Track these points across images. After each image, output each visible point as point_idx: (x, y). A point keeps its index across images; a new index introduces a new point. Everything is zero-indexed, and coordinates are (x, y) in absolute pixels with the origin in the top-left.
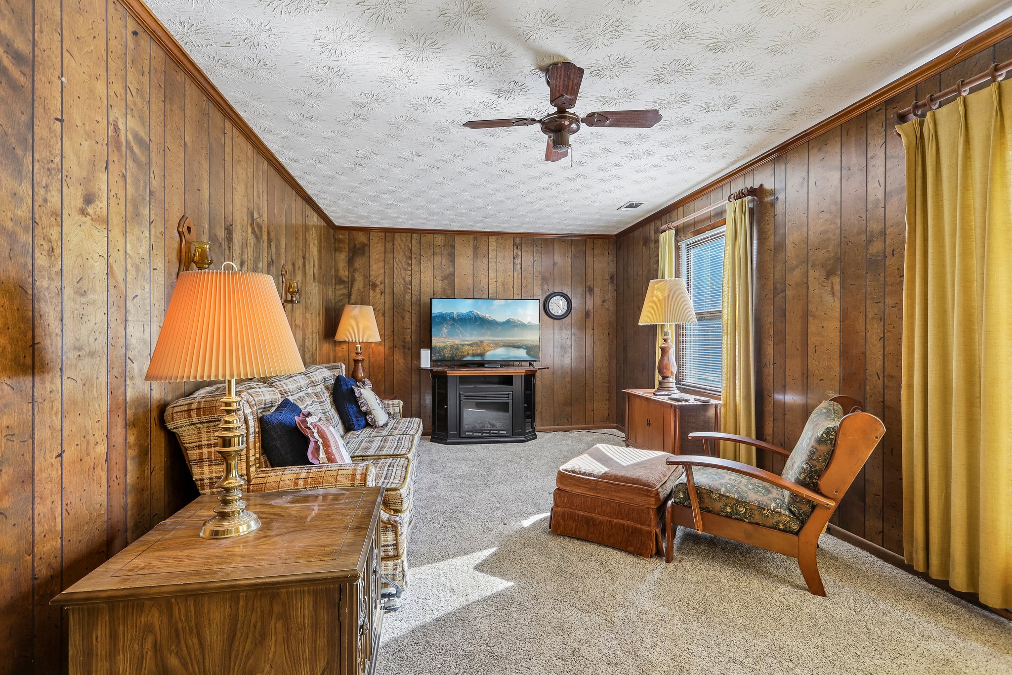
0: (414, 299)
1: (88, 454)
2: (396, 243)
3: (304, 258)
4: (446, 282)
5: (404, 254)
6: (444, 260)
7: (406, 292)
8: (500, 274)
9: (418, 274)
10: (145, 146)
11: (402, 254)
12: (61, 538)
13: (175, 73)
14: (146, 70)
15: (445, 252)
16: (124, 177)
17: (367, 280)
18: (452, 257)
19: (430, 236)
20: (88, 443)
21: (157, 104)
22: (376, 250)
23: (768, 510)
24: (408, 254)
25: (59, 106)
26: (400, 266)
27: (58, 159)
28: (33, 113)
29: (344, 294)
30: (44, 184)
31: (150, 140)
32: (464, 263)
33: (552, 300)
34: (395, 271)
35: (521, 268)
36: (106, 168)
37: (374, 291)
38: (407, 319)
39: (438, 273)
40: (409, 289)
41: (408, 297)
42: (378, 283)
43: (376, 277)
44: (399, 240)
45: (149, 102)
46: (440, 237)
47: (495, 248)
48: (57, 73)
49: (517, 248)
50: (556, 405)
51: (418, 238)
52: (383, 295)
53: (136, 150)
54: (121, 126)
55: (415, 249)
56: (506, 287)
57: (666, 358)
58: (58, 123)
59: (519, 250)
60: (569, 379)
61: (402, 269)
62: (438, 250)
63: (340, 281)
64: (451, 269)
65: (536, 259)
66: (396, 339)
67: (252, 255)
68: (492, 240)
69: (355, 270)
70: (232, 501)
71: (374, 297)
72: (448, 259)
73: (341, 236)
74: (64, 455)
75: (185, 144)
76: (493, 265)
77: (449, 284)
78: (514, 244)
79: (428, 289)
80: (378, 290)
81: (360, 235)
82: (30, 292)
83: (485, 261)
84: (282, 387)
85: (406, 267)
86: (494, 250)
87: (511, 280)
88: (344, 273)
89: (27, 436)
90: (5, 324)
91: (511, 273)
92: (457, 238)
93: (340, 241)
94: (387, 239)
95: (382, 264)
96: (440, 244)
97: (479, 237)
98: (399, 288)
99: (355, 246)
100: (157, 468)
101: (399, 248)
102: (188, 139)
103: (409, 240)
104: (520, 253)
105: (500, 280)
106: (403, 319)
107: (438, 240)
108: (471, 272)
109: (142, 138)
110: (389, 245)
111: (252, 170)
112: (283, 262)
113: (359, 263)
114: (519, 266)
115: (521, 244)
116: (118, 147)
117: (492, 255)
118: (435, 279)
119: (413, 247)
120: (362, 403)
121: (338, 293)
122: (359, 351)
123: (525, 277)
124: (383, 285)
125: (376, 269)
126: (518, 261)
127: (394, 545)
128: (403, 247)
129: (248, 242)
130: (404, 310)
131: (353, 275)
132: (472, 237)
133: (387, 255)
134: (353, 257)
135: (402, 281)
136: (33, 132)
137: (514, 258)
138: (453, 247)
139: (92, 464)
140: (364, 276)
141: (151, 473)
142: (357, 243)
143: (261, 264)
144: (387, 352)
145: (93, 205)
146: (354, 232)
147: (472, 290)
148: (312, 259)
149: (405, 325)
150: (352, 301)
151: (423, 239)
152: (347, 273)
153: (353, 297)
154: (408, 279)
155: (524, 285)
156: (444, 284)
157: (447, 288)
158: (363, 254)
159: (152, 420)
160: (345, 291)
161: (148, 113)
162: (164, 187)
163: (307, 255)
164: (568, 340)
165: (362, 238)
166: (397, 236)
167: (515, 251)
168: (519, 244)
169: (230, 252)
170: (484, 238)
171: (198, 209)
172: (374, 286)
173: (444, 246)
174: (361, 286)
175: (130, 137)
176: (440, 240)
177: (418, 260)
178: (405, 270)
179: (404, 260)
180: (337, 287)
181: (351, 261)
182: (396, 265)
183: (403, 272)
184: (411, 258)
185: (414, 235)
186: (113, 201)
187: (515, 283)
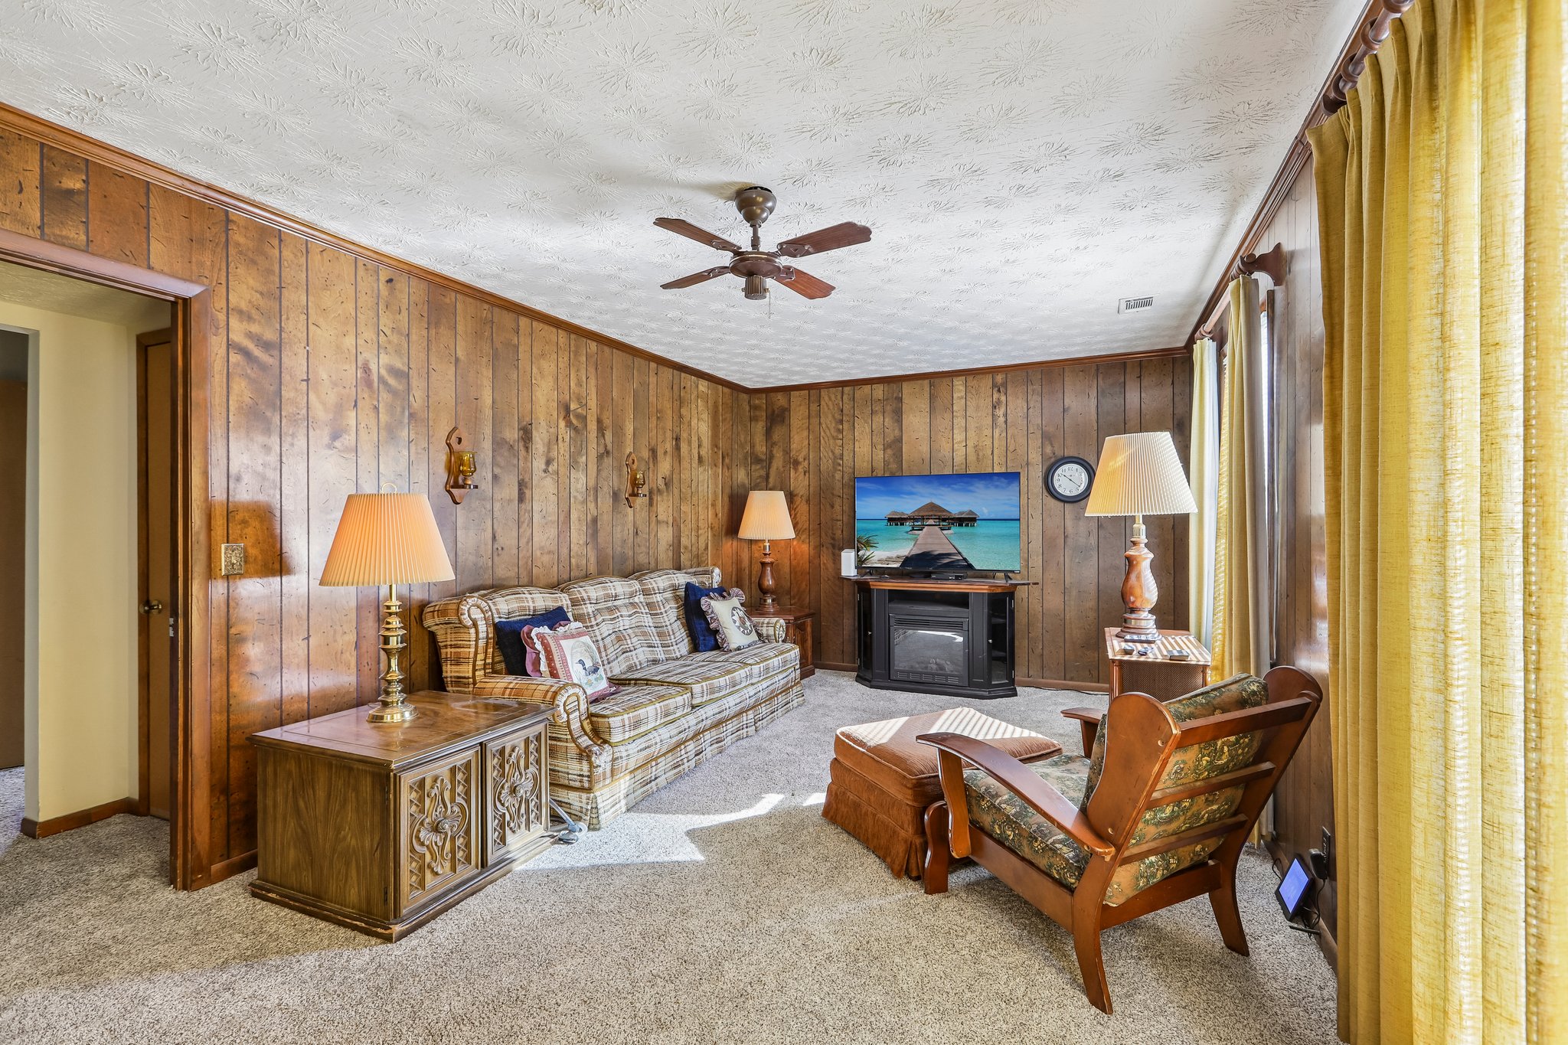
0: (846, 478)
1: (335, 641)
2: (822, 403)
3: (677, 439)
4: (889, 452)
5: (833, 416)
6: (887, 420)
7: (835, 470)
8: (971, 434)
9: (851, 443)
10: (403, 375)
11: (830, 416)
12: (308, 703)
13: (443, 298)
14: (404, 307)
15: (888, 408)
16: (376, 408)
17: (788, 456)
18: (898, 415)
19: (867, 389)
20: (335, 631)
21: (418, 334)
22: (798, 416)
23: (1042, 842)
24: (838, 417)
25: (305, 369)
26: (828, 433)
27: (304, 411)
28: (281, 382)
29: (760, 477)
30: (291, 432)
31: (409, 368)
32: (916, 421)
33: (1059, 471)
34: (822, 441)
35: (1006, 422)
36: (355, 405)
37: (796, 470)
38: (837, 507)
39: (878, 440)
40: (840, 465)
41: (838, 476)
42: (801, 459)
43: (799, 451)
44: (826, 398)
45: (408, 335)
46: (881, 387)
47: (963, 394)
48: (304, 344)
49: (999, 391)
50: (1067, 645)
51: (851, 392)
52: (807, 475)
53: (392, 381)
54: (373, 367)
55: (847, 407)
56: (981, 454)
57: (1133, 576)
58: (305, 383)
59: (1002, 394)
60: (1092, 604)
61: (831, 438)
62: (878, 407)
63: (757, 460)
64: (897, 432)
65: (1031, 405)
66: (823, 534)
67: (567, 449)
68: (959, 383)
69: (774, 444)
70: (392, 692)
71: (796, 479)
72: (893, 418)
73: (757, 402)
74: (310, 639)
75: (457, 360)
76: (959, 422)
77: (894, 454)
78: (994, 385)
79: (865, 464)
80: (800, 469)
81: (779, 397)
82: (278, 515)
83: (948, 416)
84: (580, 593)
85: (835, 434)
86: (962, 398)
87: (988, 442)
88: (761, 449)
89: (275, 622)
90: (257, 540)
91: (988, 432)
92: (905, 385)
93: (756, 408)
94: (812, 399)
95: (806, 433)
96: (881, 397)
97: (937, 381)
98: (826, 464)
99: (773, 411)
100: (418, 661)
101: (826, 409)
102: (460, 353)
103: (839, 397)
104: (1003, 398)
105: (970, 444)
106: (832, 507)
107: (879, 391)
108: (926, 435)
109: (399, 369)
110: (814, 407)
111: (566, 359)
112: (629, 449)
113: (778, 433)
114: (1002, 419)
115: (1005, 384)
116: (369, 384)
117: (958, 406)
118: (874, 449)
119: (845, 405)
120: (711, 618)
121: (756, 475)
122: (767, 551)
123: (1013, 436)
124: (807, 462)
125: (799, 441)
126: (1000, 412)
127: (588, 776)
128: (831, 408)
129: (560, 437)
130: (833, 494)
131: (771, 451)
132: (926, 382)
133: (811, 421)
134: (771, 427)
135: (830, 454)
136: (281, 396)
137: (994, 407)
138: (900, 400)
139: (340, 649)
140: (784, 450)
141: (411, 666)
142: (775, 407)
143: (584, 458)
144: (812, 552)
145: (341, 439)
146: (772, 394)
147: (927, 461)
148: (694, 439)
149: (834, 516)
150: (771, 485)
151: (858, 394)
152: (764, 449)
153: (771, 480)
154: (838, 451)
155: (1011, 448)
156: (886, 456)
157: (891, 460)
158: (783, 421)
159: (412, 618)
160: (763, 473)
161: (406, 345)
162: (428, 407)
163: (684, 435)
164: (1091, 538)
165: (780, 400)
166: (824, 393)
167: (996, 396)
168: (1002, 385)
169: (527, 452)
170: (946, 381)
171: (476, 417)
172: (796, 463)
173: (887, 399)
174: (780, 464)
175: (383, 372)
176: (881, 392)
177: (851, 424)
178: (835, 438)
179: (834, 425)
180: (753, 466)
181: (768, 433)
182: (822, 433)
183: (831, 441)
184: (841, 422)
185: (846, 389)
186: (363, 433)
187: (996, 445)
